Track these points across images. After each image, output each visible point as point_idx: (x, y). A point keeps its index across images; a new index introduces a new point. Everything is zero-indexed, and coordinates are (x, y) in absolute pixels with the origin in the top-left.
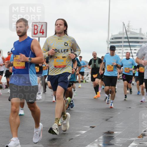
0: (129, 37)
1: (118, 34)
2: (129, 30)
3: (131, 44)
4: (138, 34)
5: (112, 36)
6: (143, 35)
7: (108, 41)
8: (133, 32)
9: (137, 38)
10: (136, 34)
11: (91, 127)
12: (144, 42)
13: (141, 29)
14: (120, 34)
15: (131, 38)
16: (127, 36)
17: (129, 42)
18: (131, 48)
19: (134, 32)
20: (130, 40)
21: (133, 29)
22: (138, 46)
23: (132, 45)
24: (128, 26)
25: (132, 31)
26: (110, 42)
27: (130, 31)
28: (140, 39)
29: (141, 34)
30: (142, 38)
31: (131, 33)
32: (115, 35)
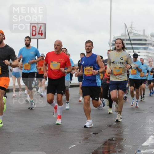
0: (132, 39)
1: (121, 36)
2: (132, 31)
3: (134, 46)
4: (142, 35)
5: (114, 37)
6: (147, 37)
7: (110, 43)
8: (136, 34)
9: (141, 40)
10: (140, 35)
11: (94, 133)
12: (148, 44)
13: (144, 31)
14: (122, 35)
15: (134, 40)
16: (130, 38)
17: (132, 44)
18: (135, 51)
19: (138, 34)
20: (133, 42)
21: (136, 31)
22: (141, 49)
23: (135, 48)
24: (131, 28)
25: (135, 32)
26: (112, 45)
27: (133, 33)
28: (144, 41)
29: (144, 35)
30: (146, 40)
31: (135, 35)
32: (118, 37)
